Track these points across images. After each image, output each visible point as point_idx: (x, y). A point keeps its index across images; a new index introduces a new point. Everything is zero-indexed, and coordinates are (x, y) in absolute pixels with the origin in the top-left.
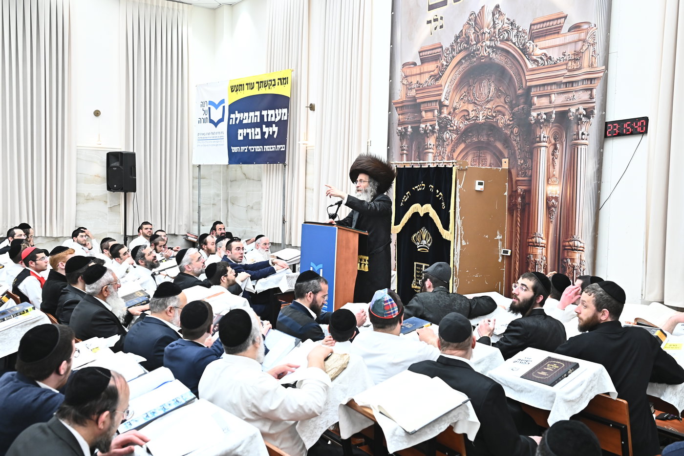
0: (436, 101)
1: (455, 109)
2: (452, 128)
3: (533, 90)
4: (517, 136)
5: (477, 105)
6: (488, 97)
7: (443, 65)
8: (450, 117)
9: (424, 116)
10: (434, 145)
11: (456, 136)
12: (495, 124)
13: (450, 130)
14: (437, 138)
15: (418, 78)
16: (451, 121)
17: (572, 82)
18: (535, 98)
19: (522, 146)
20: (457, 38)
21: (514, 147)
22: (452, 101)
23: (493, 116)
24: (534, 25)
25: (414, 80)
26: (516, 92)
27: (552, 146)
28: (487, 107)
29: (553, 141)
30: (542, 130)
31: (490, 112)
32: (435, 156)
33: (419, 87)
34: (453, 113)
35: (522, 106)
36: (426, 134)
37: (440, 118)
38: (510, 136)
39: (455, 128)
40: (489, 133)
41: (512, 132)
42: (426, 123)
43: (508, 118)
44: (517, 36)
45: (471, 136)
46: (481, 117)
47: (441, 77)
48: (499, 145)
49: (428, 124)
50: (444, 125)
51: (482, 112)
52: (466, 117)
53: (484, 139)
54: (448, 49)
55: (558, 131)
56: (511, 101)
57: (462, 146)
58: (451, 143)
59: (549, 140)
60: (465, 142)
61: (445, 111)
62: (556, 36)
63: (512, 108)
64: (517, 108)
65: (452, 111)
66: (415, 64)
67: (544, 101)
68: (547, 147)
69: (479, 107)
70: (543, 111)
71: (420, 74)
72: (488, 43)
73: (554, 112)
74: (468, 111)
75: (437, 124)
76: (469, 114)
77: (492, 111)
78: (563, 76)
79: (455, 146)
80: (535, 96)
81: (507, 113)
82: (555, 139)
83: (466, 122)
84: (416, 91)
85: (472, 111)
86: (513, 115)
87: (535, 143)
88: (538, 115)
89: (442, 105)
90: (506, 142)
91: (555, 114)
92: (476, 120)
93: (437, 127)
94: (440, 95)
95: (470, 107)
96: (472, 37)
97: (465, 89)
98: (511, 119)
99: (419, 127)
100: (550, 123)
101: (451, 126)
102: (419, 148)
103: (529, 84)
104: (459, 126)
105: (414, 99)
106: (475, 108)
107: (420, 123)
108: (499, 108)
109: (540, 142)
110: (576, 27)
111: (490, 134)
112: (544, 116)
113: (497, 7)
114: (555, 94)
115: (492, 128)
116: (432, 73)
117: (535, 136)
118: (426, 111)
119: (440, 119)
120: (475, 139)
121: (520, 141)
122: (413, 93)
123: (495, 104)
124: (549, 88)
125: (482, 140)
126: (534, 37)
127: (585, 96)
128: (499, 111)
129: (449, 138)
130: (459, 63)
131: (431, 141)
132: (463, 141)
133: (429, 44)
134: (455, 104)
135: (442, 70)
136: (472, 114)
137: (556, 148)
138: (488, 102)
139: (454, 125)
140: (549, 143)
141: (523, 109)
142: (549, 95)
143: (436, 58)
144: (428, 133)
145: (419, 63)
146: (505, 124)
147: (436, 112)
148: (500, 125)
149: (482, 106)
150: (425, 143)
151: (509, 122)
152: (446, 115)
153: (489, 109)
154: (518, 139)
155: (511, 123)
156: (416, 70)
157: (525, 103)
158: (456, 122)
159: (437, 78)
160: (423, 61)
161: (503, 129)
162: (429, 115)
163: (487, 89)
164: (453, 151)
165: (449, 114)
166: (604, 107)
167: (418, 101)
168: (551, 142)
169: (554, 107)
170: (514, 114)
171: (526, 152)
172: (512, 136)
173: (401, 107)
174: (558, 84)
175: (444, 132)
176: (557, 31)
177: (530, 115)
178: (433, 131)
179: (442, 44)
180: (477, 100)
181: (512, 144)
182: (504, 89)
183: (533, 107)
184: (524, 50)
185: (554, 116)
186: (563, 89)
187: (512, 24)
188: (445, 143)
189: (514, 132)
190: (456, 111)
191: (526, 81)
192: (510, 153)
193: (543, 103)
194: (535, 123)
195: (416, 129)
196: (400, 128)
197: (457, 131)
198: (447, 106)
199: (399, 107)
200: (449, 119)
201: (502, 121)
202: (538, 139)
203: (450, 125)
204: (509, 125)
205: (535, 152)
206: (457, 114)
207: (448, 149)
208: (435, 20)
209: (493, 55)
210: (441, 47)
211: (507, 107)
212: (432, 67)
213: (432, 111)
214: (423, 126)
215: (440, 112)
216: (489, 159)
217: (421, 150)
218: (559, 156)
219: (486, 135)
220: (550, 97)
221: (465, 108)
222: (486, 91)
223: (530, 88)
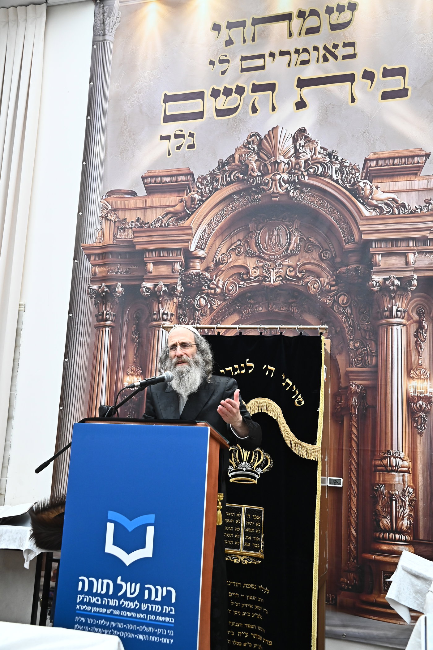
0: (178, 250)
1: (218, 263)
2: (213, 291)
3: (373, 245)
4: (346, 307)
5: (264, 259)
6: (287, 250)
7: (193, 199)
8: (208, 275)
9: (151, 270)
10: (172, 315)
11: (219, 303)
12: (301, 289)
13: (208, 294)
14: (179, 305)
15: (139, 214)
16: (211, 281)
18: (379, 257)
19: (356, 322)
20: (222, 165)
21: (340, 322)
22: (212, 252)
23: (298, 276)
24: (372, 160)
25: (131, 217)
26: (340, 245)
27: (414, 324)
28: (285, 263)
29: (416, 317)
30: (393, 301)
31: (290, 271)
33: (142, 227)
34: (214, 270)
35: (354, 266)
36: (155, 297)
38: (332, 307)
39: (218, 290)
40: (290, 301)
41: (336, 302)
42: (157, 281)
43: (327, 281)
44: (340, 171)
45: (253, 305)
46: (273, 278)
47: (189, 216)
49: (160, 283)
50: (195, 286)
51: (276, 270)
52: (242, 277)
54: (205, 178)
55: (424, 304)
56: (332, 259)
57: (234, 318)
58: (211, 313)
59: (408, 314)
60: (240, 312)
61: (197, 267)
62: (412, 177)
63: (333, 266)
64: (345, 268)
65: (212, 264)
66: (133, 194)
67: (396, 262)
68: (405, 325)
69: (268, 263)
70: (394, 275)
71: (145, 208)
72: (286, 176)
73: (416, 277)
74: (246, 268)
75: (179, 283)
76: (248, 273)
77: (295, 269)
78: (430, 230)
79: (218, 317)
80: (379, 254)
81: (324, 274)
82: (419, 314)
83: (241, 283)
84: (134, 232)
85: (254, 268)
87: (382, 319)
88: (385, 280)
89: (189, 257)
90: (325, 314)
91: (417, 280)
92: (262, 281)
93: (179, 288)
94: (189, 241)
95: (251, 263)
96: (254, 165)
97: (241, 236)
98: (334, 283)
99: (140, 286)
100: (408, 291)
101: (209, 288)
102: (138, 318)
103: (364, 236)
104: (228, 289)
105: (131, 244)
106: (260, 264)
107: (143, 280)
108: (309, 267)
109: (391, 317)
111: (292, 303)
112: (397, 282)
113: (302, 130)
114: (414, 253)
115: (296, 294)
116: (171, 209)
117: (382, 307)
118: (155, 264)
119: (187, 276)
120: (261, 309)
121: (351, 314)
122: (128, 235)
123: (301, 261)
124: (404, 244)
125: (277, 310)
126: (370, 176)
128: (308, 271)
129: (206, 305)
130: (229, 198)
131: (167, 308)
132: (235, 311)
133: (163, 168)
134: (218, 256)
135: (192, 206)
136: (255, 273)
137: (421, 327)
138: (287, 257)
139: (218, 287)
140: (408, 320)
141: (356, 269)
142: (405, 254)
143: (180, 189)
144: (159, 297)
145: (141, 191)
146: (322, 290)
147: (178, 266)
148: (312, 291)
149: (275, 262)
150: (151, 310)
151: (328, 287)
152: (199, 271)
153: (289, 266)
154: (348, 311)
155: (333, 288)
156: (135, 203)
157: (359, 262)
158: (221, 282)
159: (181, 216)
160: (150, 191)
161: (319, 297)
162: (164, 270)
163: (284, 238)
165: (207, 269)
167: (138, 247)
168: (412, 318)
169: (415, 271)
170: (338, 276)
171: (365, 331)
172: (335, 307)
173: (102, 254)
174: (421, 240)
175: (196, 296)
176: (413, 172)
177: (370, 279)
178: (171, 292)
179: (192, 170)
180: (263, 253)
181: (336, 318)
182: (318, 241)
183: (375, 269)
184: (355, 191)
185: (415, 282)
186: (429, 247)
187: (330, 155)
188: (197, 314)
189: (340, 302)
190: (221, 266)
191: (361, 233)
192: (333, 331)
193: (393, 264)
194: (380, 290)
195: (133, 290)
196: (95, 287)
197: (223, 295)
198: (202, 259)
199: (95, 255)
200: (207, 278)
201: (316, 285)
202: (387, 313)
203: (208, 286)
204: (331, 291)
205: (382, 331)
206: (223, 271)
207: (204, 322)
208: (179, 136)
209: (295, 194)
210: (192, 174)
211: (324, 265)
212: (168, 200)
213: (171, 263)
214: (148, 285)
215: (187, 267)
217: (143, 321)
218: (428, 338)
219: (284, 303)
220: (406, 257)
221: (239, 263)
222: (284, 242)
223: (368, 243)
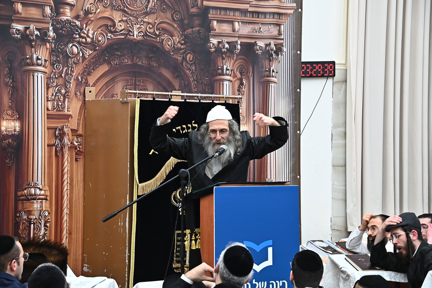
1: (87, 13)
2: (84, 40)
3: (211, 11)
4: (192, 64)
5: (128, 14)
6: (147, 8)
8: (78, 23)
10: (46, 61)
11: (91, 52)
12: (158, 45)
13: (79, 43)
14: (53, 51)
16: (81, 29)
17: (258, 13)
18: (215, 23)
19: (199, 77)
21: (188, 77)
23: (156, 33)
26: (188, 9)
27: (238, 81)
28: (145, 20)
29: (239, 75)
30: (224, 61)
31: (150, 28)
32: (49, 78)
34: (84, 19)
35: (197, 28)
36: (28, 41)
38: (182, 64)
39: (89, 40)
40: (151, 55)
41: (184, 59)
42: (29, 23)
43: (178, 40)
45: (120, 56)
46: (136, 33)
48: (166, 73)
50: (67, 33)
51: (138, 26)
52: (109, 29)
53: (142, 62)
55: (244, 65)
56: (182, 20)
57: (104, 68)
58: (83, 62)
59: (234, 73)
60: (109, 63)
61: (68, 11)
63: (183, 27)
64: (191, 30)
65: (82, 13)
67: (226, 28)
68: (231, 81)
69: (131, 18)
70: (225, 40)
73: (239, 42)
74: (113, 21)
75: (51, 28)
76: (114, 25)
77: (153, 26)
78: (249, 4)
79: (90, 66)
80: (215, 20)
81: (175, 33)
82: (241, 73)
83: (109, 35)
85: (120, 21)
87: (217, 75)
88: (219, 43)
89: (59, 2)
90: (177, 69)
91: (241, 45)
92: (127, 34)
93: (52, 34)
95: (117, 16)
98: (183, 42)
99: (9, 27)
100: (234, 54)
101: (81, 37)
102: (10, 62)
104: (97, 39)
106: (125, 18)
107: (12, 21)
108: (164, 25)
109: (222, 74)
111: (152, 57)
112: (227, 46)
114: (239, 22)
115: (155, 50)
117: (217, 66)
119: (59, 22)
120: (127, 61)
121: (196, 70)
123: (158, 19)
124: (232, 14)
125: (140, 63)
127: (274, 31)
128: (163, 29)
129: (79, 53)
131: (40, 54)
132: (105, 61)
134: (87, 6)
136: (120, 26)
137: (242, 84)
138: (147, 14)
139: (88, 37)
140: (234, 77)
141: (199, 32)
142: (232, 22)
144: (31, 40)
146: (174, 47)
147: (48, 10)
148: (167, 47)
149: (137, 18)
150: (24, 54)
151: (179, 45)
152: (69, 18)
153: (149, 23)
154: (194, 68)
155: (182, 47)
157: (201, 25)
158: (91, 32)
161: (172, 53)
164: (87, 73)
165: (77, 17)
166: (298, 45)
168: (236, 76)
169: (239, 37)
170: (186, 37)
171: (205, 85)
172: (184, 64)
174: (245, 12)
175: (68, 43)
177: (209, 41)
178: (43, 38)
180: (127, 7)
181: (185, 73)
183: (212, 32)
185: (239, 47)
186: (249, 18)
188: (71, 61)
189: (188, 59)
190: (90, 16)
192: (183, 84)
193: (225, 30)
194: (215, 51)
195: (2, 29)
197: (93, 45)
200: (77, 26)
202: (220, 71)
203: (79, 34)
204: (181, 49)
206: (92, 21)
207: (77, 71)
211: (176, 26)
213: (41, 6)
214: (18, 27)
215: (58, 12)
217: (16, 64)
218: (245, 92)
219: (146, 57)
220: (233, 24)
221: (107, 14)
223: (207, 9)
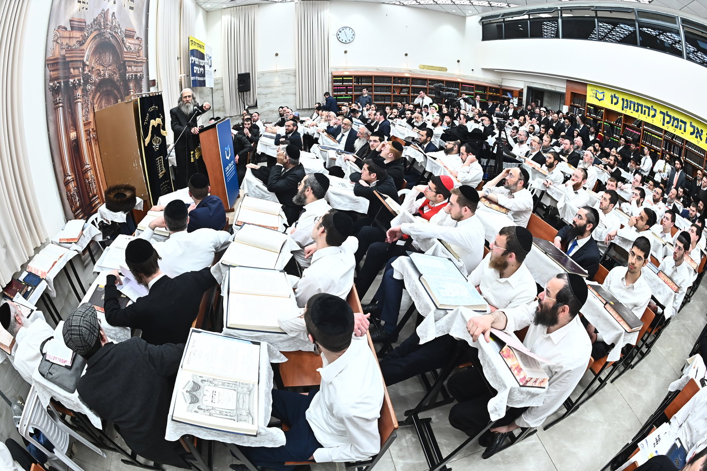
0: (80, 61)
4: (122, 86)
5: (104, 66)
6: (109, 63)
7: (85, 35)
8: (90, 74)
9: (72, 72)
10: (81, 96)
11: (94, 87)
12: (113, 79)
13: (90, 83)
14: (83, 90)
15: (67, 41)
16: (91, 77)
17: (137, 62)
18: (127, 67)
19: (125, 92)
20: (95, 20)
21: (122, 92)
22: (90, 62)
23: (112, 74)
25: (65, 41)
27: (134, 91)
28: (109, 68)
30: (130, 83)
31: (110, 72)
32: (82, 104)
33: (68, 48)
34: (91, 71)
35: (123, 70)
36: (75, 87)
37: (83, 74)
39: (93, 81)
40: (111, 85)
41: (120, 84)
44: (120, 32)
45: (103, 87)
46: (107, 75)
47: (84, 43)
48: (116, 92)
49: (76, 79)
50: (87, 79)
51: (107, 72)
52: (99, 74)
54: (89, 26)
55: (135, 84)
57: (98, 94)
58: (92, 93)
59: (133, 88)
60: (100, 91)
61: (87, 69)
62: (132, 39)
63: (119, 71)
64: (121, 71)
65: (91, 69)
66: (66, 29)
69: (105, 68)
70: (130, 74)
71: (70, 38)
72: (109, 31)
74: (100, 71)
75: (82, 78)
79: (94, 94)
81: (117, 73)
82: (135, 88)
83: (99, 77)
84: (66, 51)
85: (102, 70)
86: (120, 74)
87: (129, 90)
89: (84, 65)
92: (104, 76)
93: (82, 81)
94: (83, 57)
95: (101, 68)
96: (102, 23)
97: (97, 56)
98: (119, 77)
99: (69, 81)
101: (91, 80)
102: (70, 100)
103: (125, 59)
104: (96, 80)
105: (64, 57)
107: (69, 78)
108: (114, 70)
110: (138, 38)
113: (114, 13)
114: (133, 66)
115: (112, 82)
116: (78, 39)
118: (74, 69)
120: (105, 89)
122: (63, 52)
123: (113, 67)
124: (131, 63)
125: (108, 89)
126: (126, 36)
128: (114, 72)
129: (90, 89)
130: (95, 38)
131: (79, 93)
132: (98, 90)
133: (76, 18)
134: (93, 65)
135: (85, 39)
136: (102, 73)
138: (109, 66)
141: (123, 72)
142: (131, 66)
143: (81, 29)
144: (76, 86)
145: (69, 29)
146: (117, 79)
147: (80, 70)
148: (115, 80)
149: (107, 68)
150: (74, 94)
152: (87, 72)
153: (110, 70)
154: (123, 88)
155: (119, 79)
156: (66, 34)
158: (94, 77)
159: (81, 43)
160: (73, 28)
161: (117, 83)
162: (76, 72)
163: (108, 58)
164: (93, 98)
165: (89, 71)
166: (148, 74)
167: (67, 59)
169: (134, 72)
173: (54, 64)
174: (134, 62)
175: (87, 85)
176: (132, 37)
177: (126, 75)
178: (79, 85)
179: (86, 21)
180: (104, 63)
183: (127, 71)
184: (123, 41)
188: (89, 93)
190: (93, 69)
191: (124, 57)
193: (130, 70)
194: (128, 79)
195: (67, 83)
196: (51, 84)
197: (94, 84)
198: (88, 66)
199: (50, 64)
201: (116, 77)
202: (130, 88)
206: (94, 72)
207: (91, 97)
208: (83, 2)
209: (111, 39)
210: (85, 22)
211: (117, 70)
212: (77, 34)
213: (78, 68)
214: (71, 80)
215: (84, 70)
216: (112, 101)
221: (98, 68)
222: (108, 59)
223: (125, 61)
